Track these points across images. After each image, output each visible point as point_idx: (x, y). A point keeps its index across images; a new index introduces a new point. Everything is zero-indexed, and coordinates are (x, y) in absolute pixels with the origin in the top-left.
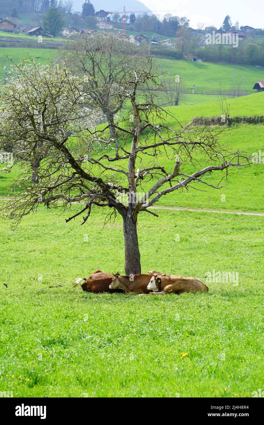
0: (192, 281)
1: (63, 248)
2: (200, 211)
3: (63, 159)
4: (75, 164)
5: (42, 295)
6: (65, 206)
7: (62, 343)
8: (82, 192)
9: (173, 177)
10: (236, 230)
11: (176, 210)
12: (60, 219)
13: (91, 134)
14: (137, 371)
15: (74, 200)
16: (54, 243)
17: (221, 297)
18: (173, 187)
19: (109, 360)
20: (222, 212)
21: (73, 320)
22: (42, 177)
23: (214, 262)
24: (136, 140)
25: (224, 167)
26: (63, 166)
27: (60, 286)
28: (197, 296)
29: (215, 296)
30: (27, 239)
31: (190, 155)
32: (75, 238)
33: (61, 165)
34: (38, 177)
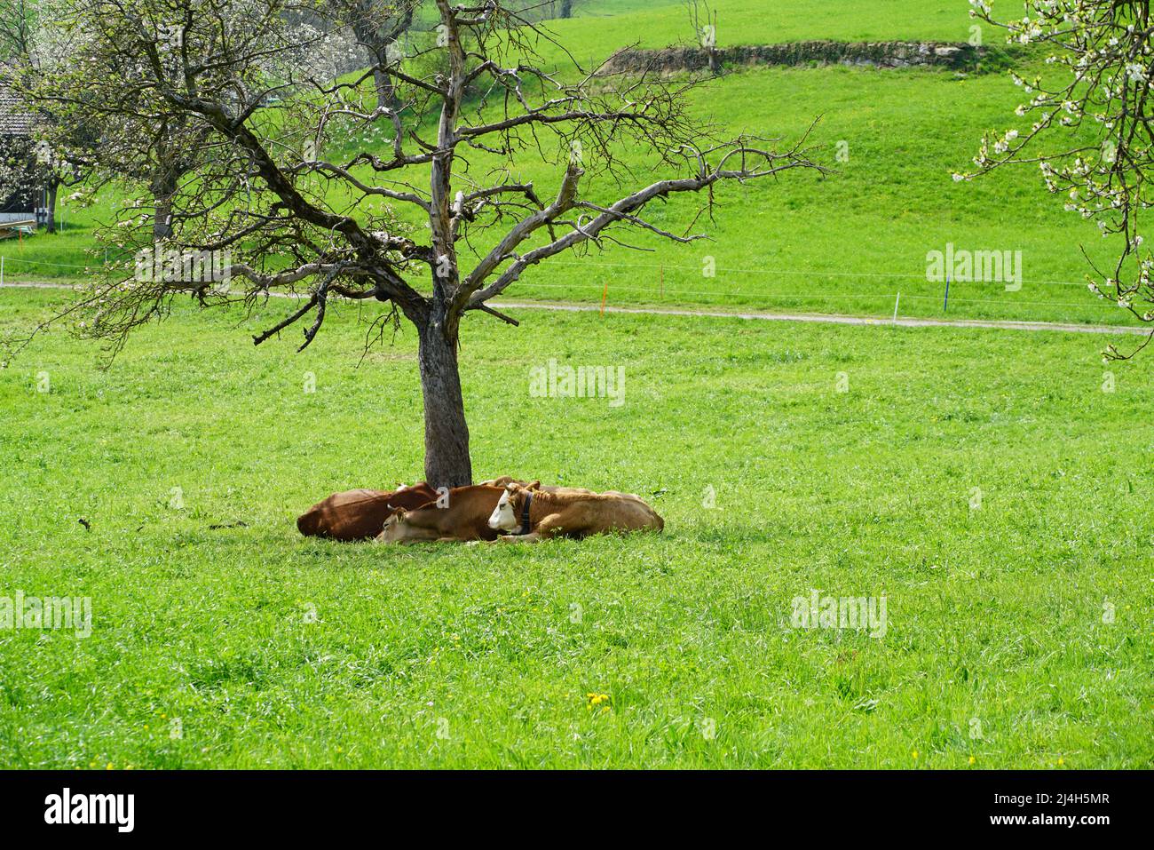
0: (617, 502)
1: (247, 421)
2: (635, 311)
3: (243, 166)
4: (279, 180)
5: (191, 548)
6: (249, 300)
7: (250, 676)
8: (301, 259)
9: (559, 211)
10: (738, 362)
11: (569, 311)
12: (238, 340)
13: (324, 92)
14: (464, 745)
15: (276, 282)
16: (222, 407)
17: (700, 544)
18: (558, 241)
19: (384, 719)
20: (700, 314)
21: (281, 615)
22: (184, 216)
23: (678, 453)
24: (452, 111)
25: (703, 182)
26: (244, 185)
27: (240, 523)
28: (632, 544)
29: (683, 542)
30: (144, 397)
31: (606, 151)
32: (283, 394)
33: (238, 182)
34: (173, 216)
